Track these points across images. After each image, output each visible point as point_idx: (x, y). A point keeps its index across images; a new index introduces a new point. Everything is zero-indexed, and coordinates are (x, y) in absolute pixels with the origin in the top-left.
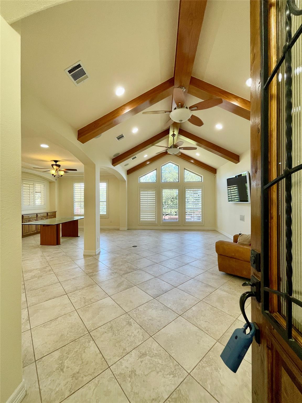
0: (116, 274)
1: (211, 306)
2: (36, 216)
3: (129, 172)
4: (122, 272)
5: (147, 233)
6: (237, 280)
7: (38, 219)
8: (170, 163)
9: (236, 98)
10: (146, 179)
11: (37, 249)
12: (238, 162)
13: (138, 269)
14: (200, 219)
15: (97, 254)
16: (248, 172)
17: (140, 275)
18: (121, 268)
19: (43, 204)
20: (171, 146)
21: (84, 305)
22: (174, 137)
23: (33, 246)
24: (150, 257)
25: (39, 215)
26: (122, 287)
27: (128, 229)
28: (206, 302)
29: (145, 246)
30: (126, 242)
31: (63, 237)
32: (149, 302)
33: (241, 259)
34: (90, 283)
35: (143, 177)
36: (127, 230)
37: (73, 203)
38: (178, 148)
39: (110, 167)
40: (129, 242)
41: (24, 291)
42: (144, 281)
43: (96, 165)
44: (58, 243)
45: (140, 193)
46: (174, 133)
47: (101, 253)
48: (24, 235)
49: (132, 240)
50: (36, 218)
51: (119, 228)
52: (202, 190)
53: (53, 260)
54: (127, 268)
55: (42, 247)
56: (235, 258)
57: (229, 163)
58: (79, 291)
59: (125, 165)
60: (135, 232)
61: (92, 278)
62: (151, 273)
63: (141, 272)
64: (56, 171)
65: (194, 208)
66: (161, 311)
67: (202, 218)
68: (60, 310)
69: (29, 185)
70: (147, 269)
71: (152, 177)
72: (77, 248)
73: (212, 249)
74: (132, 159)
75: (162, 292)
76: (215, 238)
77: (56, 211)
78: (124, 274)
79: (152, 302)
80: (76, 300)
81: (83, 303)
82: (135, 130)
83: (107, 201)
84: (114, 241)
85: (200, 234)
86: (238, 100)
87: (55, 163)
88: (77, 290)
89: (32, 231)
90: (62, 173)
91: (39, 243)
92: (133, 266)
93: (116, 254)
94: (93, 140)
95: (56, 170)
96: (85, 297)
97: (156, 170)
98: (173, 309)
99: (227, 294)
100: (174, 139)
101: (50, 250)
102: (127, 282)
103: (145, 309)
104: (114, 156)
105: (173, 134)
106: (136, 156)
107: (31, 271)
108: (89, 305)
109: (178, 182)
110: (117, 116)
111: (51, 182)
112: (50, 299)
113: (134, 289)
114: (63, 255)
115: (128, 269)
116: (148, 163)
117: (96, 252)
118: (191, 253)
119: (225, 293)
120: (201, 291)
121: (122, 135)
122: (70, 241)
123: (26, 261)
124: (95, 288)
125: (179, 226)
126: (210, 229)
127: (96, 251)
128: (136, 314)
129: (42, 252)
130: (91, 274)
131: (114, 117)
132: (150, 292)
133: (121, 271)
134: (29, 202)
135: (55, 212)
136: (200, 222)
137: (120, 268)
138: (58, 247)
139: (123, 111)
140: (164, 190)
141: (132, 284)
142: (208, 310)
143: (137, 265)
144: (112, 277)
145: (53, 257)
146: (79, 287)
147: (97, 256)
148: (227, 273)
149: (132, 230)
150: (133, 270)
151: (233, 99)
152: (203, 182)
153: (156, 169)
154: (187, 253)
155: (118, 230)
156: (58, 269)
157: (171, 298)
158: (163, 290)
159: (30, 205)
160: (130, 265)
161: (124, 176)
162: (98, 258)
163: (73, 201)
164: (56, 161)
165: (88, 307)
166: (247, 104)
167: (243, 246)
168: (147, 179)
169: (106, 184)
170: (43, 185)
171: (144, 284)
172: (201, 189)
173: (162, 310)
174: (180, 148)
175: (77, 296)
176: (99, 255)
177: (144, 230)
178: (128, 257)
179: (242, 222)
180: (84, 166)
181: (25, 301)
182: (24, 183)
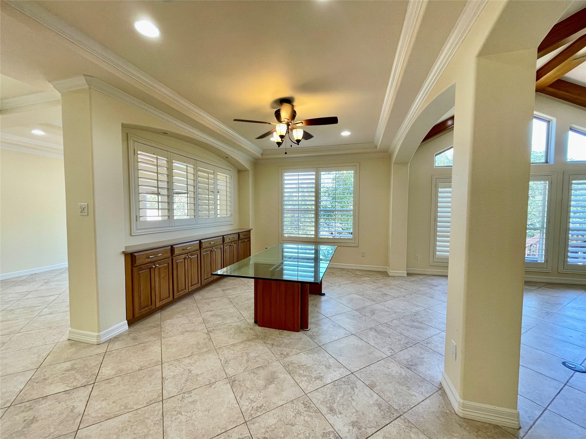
2: (222, 239)
7: (224, 247)
25: (226, 240)
27: (409, 274)
36: (407, 276)
37: (282, 214)
44: (304, 324)
45: (437, 192)
48: (203, 285)
50: (222, 246)
51: (386, 270)
69: (208, 173)
77: (251, 228)
83: (354, 210)
90: (299, 134)
111: (240, 172)
134: (207, 211)
135: (250, 231)
155: (385, 274)
159: (209, 216)
163: (283, 210)
164: (288, 101)
169: (352, 172)
170: (229, 176)
182: (199, 169)
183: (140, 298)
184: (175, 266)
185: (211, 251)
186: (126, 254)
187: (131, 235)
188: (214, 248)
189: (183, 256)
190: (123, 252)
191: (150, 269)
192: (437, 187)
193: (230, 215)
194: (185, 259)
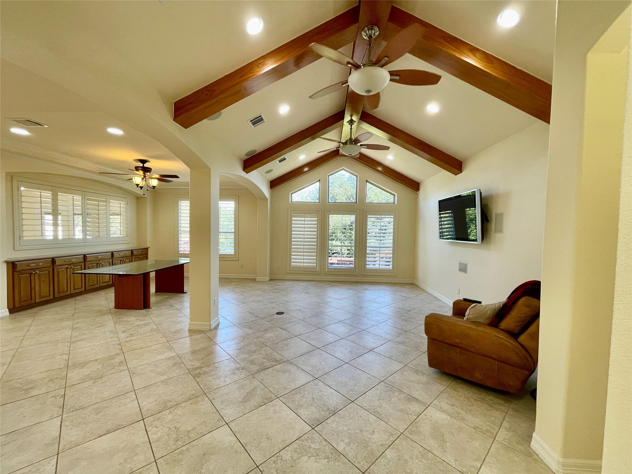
0: (243, 371)
1: (421, 449)
2: (111, 255)
3: (274, 184)
4: (254, 368)
5: (301, 288)
6: (461, 385)
7: (113, 261)
8: (343, 171)
9: (474, 50)
10: (302, 195)
11: (106, 317)
12: (458, 172)
13: (285, 360)
14: (389, 265)
15: (212, 329)
16: (479, 190)
17: (287, 374)
18: (254, 359)
19: (125, 236)
20: (347, 140)
21: (174, 447)
22: (351, 126)
23: (100, 311)
24: (306, 335)
25: (116, 255)
26: (253, 402)
27: (271, 280)
28: (411, 437)
29: (297, 312)
30: (265, 304)
31: (158, 293)
32: (302, 438)
33: (472, 350)
34: (193, 392)
35: (297, 192)
36: (269, 281)
37: (178, 234)
38: (359, 144)
39: (240, 175)
40: (271, 305)
41: (60, 413)
42: (294, 387)
43: (212, 171)
44: (146, 305)
45: (291, 220)
46: (353, 118)
47: (220, 327)
48: (87, 290)
49: (275, 300)
50: (111, 260)
51: (255, 278)
52: (394, 218)
53: (130, 340)
54: (265, 358)
55: (115, 313)
56: (461, 348)
57: (444, 174)
58: (168, 411)
59: (267, 172)
60: (283, 285)
61: (198, 380)
62: (308, 369)
63: (290, 367)
64: (143, 179)
65: (380, 247)
66: (326, 460)
67: (393, 265)
68: (122, 461)
69: (98, 201)
70: (300, 361)
71: (312, 192)
72: (179, 315)
73: (411, 320)
74: (278, 162)
75: (328, 413)
76: (414, 298)
77: (148, 246)
78: (258, 371)
79: (308, 437)
80: (159, 435)
81: (172, 442)
82: (284, 109)
83: (235, 233)
84: (245, 303)
85: (390, 290)
86: (478, 54)
87: (141, 165)
88: (165, 409)
89: (103, 283)
90: (154, 183)
91: (112, 304)
92: (275, 353)
93: (247, 328)
94: (205, 122)
95: (143, 177)
96: (178, 426)
97: (318, 183)
98: (350, 454)
99: (449, 417)
100: (351, 129)
101: (129, 319)
102: (263, 389)
103: (296, 456)
104: (247, 155)
105: (350, 120)
106: (286, 157)
107: (84, 364)
108: (184, 448)
109: (354, 203)
110: (249, 78)
111: (138, 199)
112: (108, 432)
113: (276, 405)
114: (151, 330)
115: (265, 360)
116: (306, 169)
117: (210, 325)
118: (377, 326)
119: (444, 416)
120: (399, 410)
121: (261, 116)
122: (169, 300)
123: (79, 343)
124: (201, 405)
125: (356, 276)
126: (406, 282)
127: (212, 323)
128: (277, 470)
129: (115, 323)
130: (197, 372)
131: (242, 78)
132: (304, 413)
133: (253, 366)
134: (98, 232)
135: (147, 249)
136: (389, 270)
137: (251, 358)
138: (145, 312)
139: (261, 69)
140: (332, 215)
141: (273, 395)
142: (417, 458)
143: (283, 352)
144: (236, 377)
145: (133, 334)
146: (170, 401)
147: (213, 332)
148: (443, 372)
149: (277, 281)
150: (275, 363)
151: (467, 53)
152: (396, 204)
153: (319, 181)
154: (370, 326)
155: (254, 280)
156: (137, 361)
157: (345, 428)
158: (329, 409)
159: (99, 237)
160: (270, 351)
161: (265, 190)
162: (215, 336)
163: (178, 231)
164: (143, 162)
165: (180, 453)
166: (492, 64)
167: (476, 326)
168: (304, 196)
169: (233, 202)
170: (124, 203)
171: (295, 394)
172: (392, 216)
173: (328, 458)
174: (361, 145)
175: (164, 425)
176: (217, 329)
177: (297, 282)
178: (268, 335)
179: (462, 274)
180: (190, 171)
181: (56, 438)
182: (88, 198)
183: (20, 294)
184: (56, 274)
185: (97, 264)
186: (7, 263)
187: (14, 250)
188: (100, 261)
189: (66, 266)
190: (5, 261)
191: (30, 274)
192: (291, 217)
193: (126, 235)
194: (67, 268)
